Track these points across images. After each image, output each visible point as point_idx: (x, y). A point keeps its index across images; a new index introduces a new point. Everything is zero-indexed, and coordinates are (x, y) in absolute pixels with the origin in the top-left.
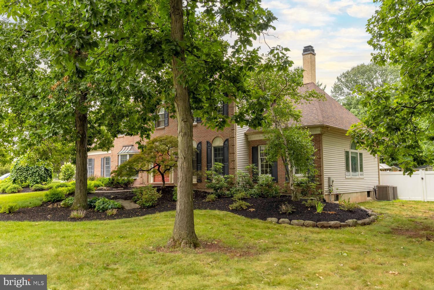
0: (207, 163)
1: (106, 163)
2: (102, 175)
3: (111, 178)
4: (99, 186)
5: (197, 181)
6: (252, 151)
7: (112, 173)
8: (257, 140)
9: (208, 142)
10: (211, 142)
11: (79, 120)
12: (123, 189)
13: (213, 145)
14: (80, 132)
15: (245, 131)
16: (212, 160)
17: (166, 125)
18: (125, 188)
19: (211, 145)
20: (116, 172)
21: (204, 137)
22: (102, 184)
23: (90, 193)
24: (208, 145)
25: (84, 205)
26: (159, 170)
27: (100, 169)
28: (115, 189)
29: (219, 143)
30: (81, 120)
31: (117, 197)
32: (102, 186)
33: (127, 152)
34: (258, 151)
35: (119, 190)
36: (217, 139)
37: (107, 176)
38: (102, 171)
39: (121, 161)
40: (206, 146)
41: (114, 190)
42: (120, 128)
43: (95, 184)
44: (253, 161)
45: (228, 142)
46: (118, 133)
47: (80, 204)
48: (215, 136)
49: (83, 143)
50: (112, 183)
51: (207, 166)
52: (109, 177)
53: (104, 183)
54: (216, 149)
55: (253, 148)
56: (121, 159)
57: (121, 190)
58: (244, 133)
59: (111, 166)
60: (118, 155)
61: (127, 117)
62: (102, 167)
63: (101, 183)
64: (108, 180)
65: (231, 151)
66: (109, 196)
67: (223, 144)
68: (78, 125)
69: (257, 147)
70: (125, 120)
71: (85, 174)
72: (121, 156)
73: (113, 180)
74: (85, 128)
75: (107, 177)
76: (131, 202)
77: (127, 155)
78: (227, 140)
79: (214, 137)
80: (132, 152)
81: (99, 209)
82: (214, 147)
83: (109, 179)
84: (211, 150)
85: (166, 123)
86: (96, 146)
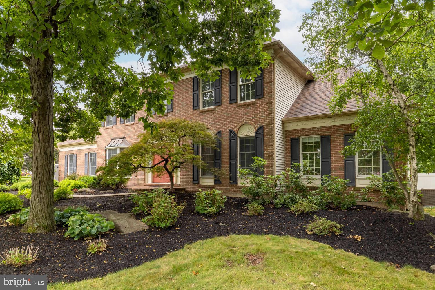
0: (230, 159)
1: (91, 159)
2: (86, 172)
3: (97, 177)
4: (80, 187)
5: (215, 183)
6: (291, 144)
7: (97, 171)
8: (298, 130)
9: (231, 131)
10: (236, 131)
11: (36, 77)
12: (113, 191)
13: (238, 135)
14: (39, 98)
15: (282, 118)
16: (237, 155)
17: (169, 111)
18: (116, 191)
19: (235, 135)
20: (104, 169)
21: (226, 124)
22: (85, 184)
23: (65, 199)
24: (232, 135)
25: (46, 224)
26: (165, 166)
27: (84, 166)
28: (102, 192)
29: (248, 132)
30: (39, 77)
31: (105, 205)
32: (85, 186)
33: (116, 145)
34: (299, 143)
35: (108, 193)
36: (246, 127)
37: (92, 174)
38: (86, 168)
39: (110, 156)
40: (228, 136)
41: (101, 194)
42: (109, 107)
43: (75, 184)
44: (291, 157)
45: (263, 131)
46: (106, 114)
47: (39, 222)
48: (243, 123)
49: (44, 118)
50: (98, 183)
51: (230, 162)
52: (94, 176)
53: (88, 183)
54: (243, 140)
55: (292, 140)
56: (110, 153)
57: (111, 193)
58: (281, 119)
59: (97, 162)
60: (106, 150)
61: (120, 91)
62: (87, 164)
63: (83, 183)
64: (93, 180)
65: (267, 142)
66: (94, 204)
67: (254, 134)
68: (35, 86)
69: (299, 138)
70: (116, 96)
71: (49, 171)
72: (110, 150)
73: (100, 180)
74: (49, 93)
75: (92, 176)
76: (130, 217)
77: (117, 149)
78: (261, 128)
79: (240, 124)
80: (123, 145)
81: (72, 236)
82: (240, 138)
83: (95, 179)
84: (236, 142)
85: (170, 108)
86: (74, 134)
